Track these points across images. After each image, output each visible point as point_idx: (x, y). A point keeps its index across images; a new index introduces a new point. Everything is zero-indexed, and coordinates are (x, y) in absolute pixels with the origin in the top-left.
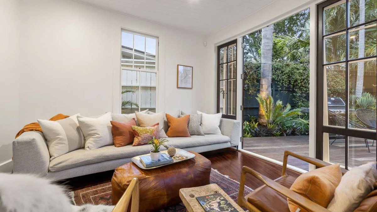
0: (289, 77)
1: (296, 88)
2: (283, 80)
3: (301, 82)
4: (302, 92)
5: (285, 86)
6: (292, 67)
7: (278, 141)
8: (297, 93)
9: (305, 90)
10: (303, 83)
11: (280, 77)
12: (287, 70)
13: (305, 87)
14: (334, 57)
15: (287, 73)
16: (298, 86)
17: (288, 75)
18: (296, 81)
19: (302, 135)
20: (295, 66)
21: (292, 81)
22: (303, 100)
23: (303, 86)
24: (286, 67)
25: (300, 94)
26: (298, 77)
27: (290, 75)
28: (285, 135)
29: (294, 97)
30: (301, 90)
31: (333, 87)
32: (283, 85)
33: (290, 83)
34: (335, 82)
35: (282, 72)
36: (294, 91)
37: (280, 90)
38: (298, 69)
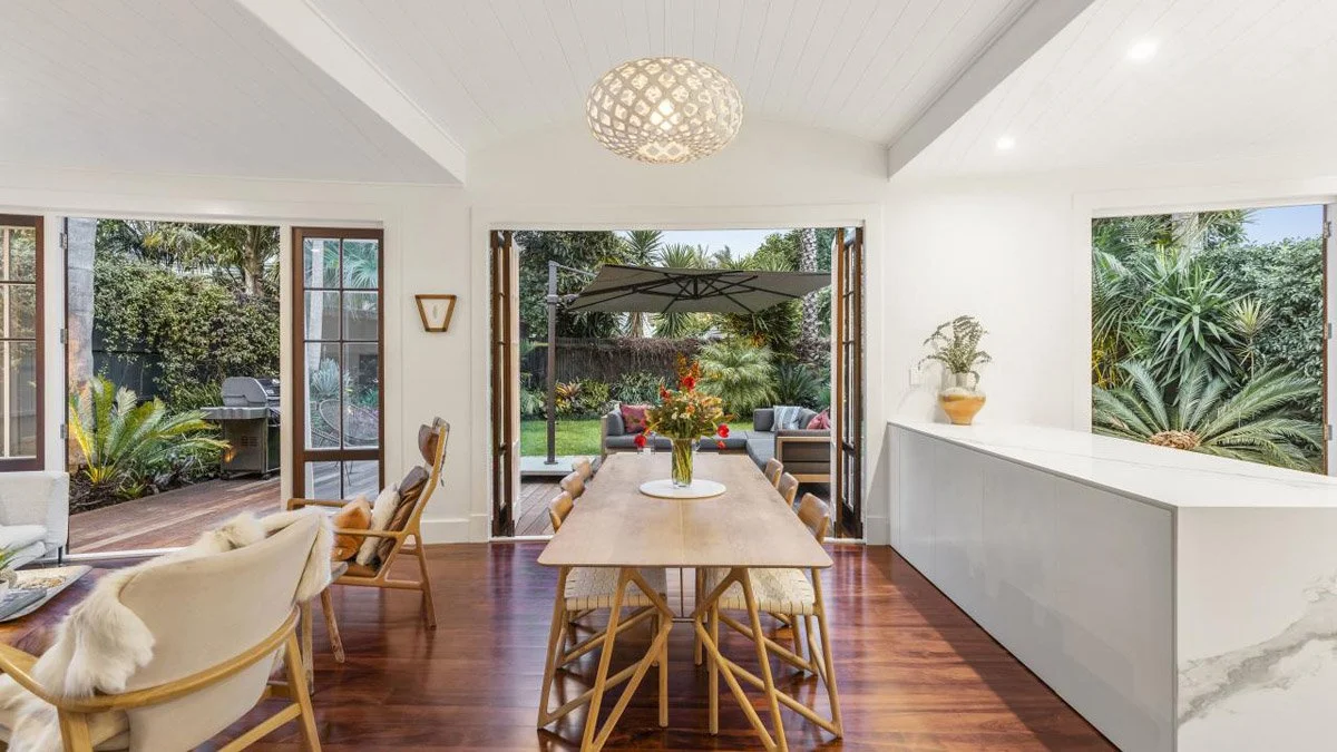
0: (143, 312)
1: (162, 346)
2: (124, 321)
3: (181, 330)
4: (183, 358)
5: (130, 341)
6: (151, 281)
7: (149, 509)
8: (170, 361)
9: (190, 351)
10: (187, 332)
11: (113, 312)
12: (138, 290)
13: (192, 344)
14: (252, 256)
15: (137, 300)
16: (172, 339)
17: (141, 307)
18: (166, 324)
19: (197, 480)
20: (160, 278)
21: (154, 324)
22: (189, 380)
23: (185, 341)
24: (131, 280)
25: (178, 365)
26: (173, 315)
27: (148, 306)
28: (156, 490)
29: (159, 372)
30: (179, 351)
31: (259, 342)
32: (123, 337)
33: (145, 332)
34: (264, 331)
35: (119, 296)
36: (159, 357)
37: (114, 352)
38: (171, 290)
